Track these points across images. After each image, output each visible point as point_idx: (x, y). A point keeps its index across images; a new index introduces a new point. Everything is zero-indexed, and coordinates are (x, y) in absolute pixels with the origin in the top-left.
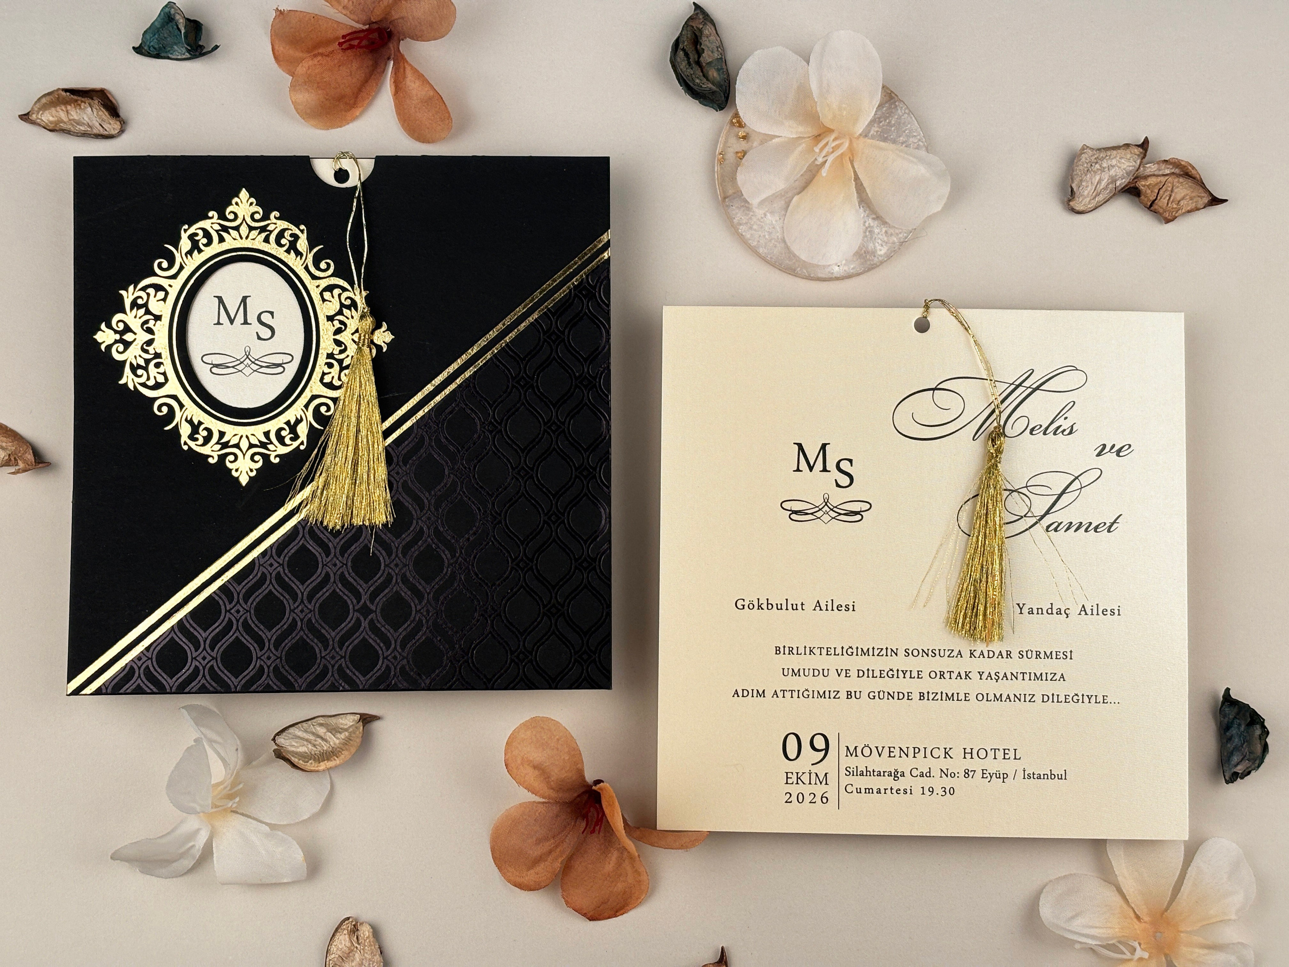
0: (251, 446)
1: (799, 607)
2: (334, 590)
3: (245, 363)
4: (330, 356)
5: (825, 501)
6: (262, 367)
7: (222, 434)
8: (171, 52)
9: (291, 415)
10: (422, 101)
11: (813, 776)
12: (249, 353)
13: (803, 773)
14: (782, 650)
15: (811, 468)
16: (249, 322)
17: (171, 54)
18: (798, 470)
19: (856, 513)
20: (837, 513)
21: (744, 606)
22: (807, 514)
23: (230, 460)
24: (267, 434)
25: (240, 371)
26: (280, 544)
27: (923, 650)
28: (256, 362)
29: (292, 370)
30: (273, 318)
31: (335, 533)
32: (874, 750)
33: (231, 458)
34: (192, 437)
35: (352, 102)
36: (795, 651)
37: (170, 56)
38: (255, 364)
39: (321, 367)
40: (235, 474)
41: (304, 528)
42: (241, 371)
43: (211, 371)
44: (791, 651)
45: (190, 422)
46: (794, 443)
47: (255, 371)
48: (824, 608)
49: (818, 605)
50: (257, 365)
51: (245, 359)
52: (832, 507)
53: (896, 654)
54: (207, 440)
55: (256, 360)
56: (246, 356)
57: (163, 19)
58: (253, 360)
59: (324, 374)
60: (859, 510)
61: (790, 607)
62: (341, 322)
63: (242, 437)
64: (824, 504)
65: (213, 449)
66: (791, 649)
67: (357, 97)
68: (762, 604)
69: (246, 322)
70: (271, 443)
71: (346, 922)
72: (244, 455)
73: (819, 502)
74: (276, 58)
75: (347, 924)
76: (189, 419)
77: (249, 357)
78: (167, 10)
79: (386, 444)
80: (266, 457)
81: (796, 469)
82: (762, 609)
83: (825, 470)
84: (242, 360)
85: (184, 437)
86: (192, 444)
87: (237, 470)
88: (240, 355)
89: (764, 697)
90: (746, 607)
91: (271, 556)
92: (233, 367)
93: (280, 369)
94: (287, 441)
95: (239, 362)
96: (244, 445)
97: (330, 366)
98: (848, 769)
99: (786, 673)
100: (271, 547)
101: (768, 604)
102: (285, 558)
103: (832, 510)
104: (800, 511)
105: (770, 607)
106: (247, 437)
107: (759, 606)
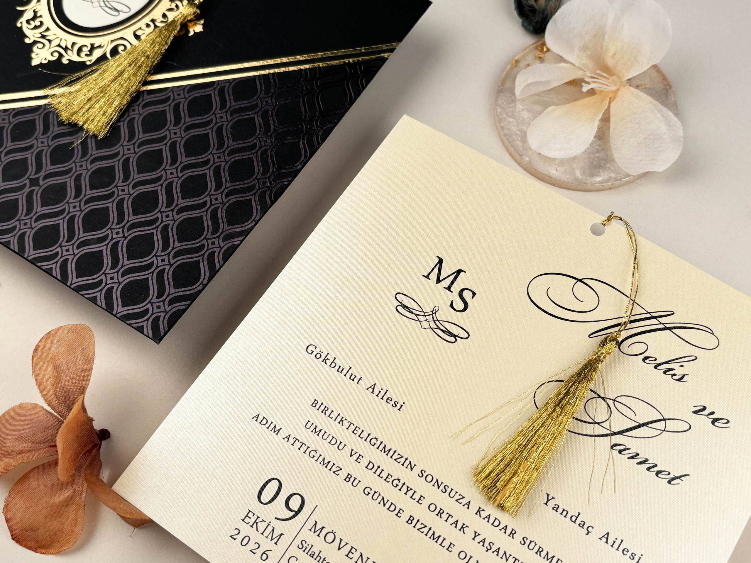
0: (59, 46)
1: (356, 380)
2: (27, 158)
4: (153, 21)
5: (433, 311)
7: (48, 29)
11: (270, 529)
13: (263, 521)
14: (318, 405)
15: (438, 281)
18: (427, 277)
19: (452, 335)
20: (437, 326)
21: (313, 352)
22: (412, 313)
23: (39, 47)
26: (21, 111)
27: (437, 481)
29: (123, 16)
31: (61, 123)
32: (337, 541)
33: (40, 45)
34: (28, 22)
36: (328, 413)
39: (142, 24)
40: (33, 55)
41: (45, 109)
44: (324, 411)
45: (35, 12)
46: (437, 256)
48: (376, 392)
49: (373, 387)
52: (435, 319)
53: (412, 469)
59: (140, 28)
60: (457, 335)
61: (349, 375)
62: (177, 6)
63: (58, 37)
64: (431, 313)
65: (34, 35)
66: (326, 409)
68: (328, 359)
72: (50, 48)
73: (428, 309)
76: (36, 11)
81: (426, 275)
82: (326, 363)
83: (449, 288)
85: (23, 19)
86: (25, 25)
87: (37, 54)
89: (277, 434)
90: (314, 354)
91: (9, 115)
94: (83, 54)
96: (55, 43)
97: (148, 25)
98: (303, 542)
99: (308, 426)
100: (14, 109)
101: (333, 362)
102: (15, 121)
103: (434, 321)
104: (408, 307)
105: (333, 365)
106: (61, 40)
107: (324, 359)
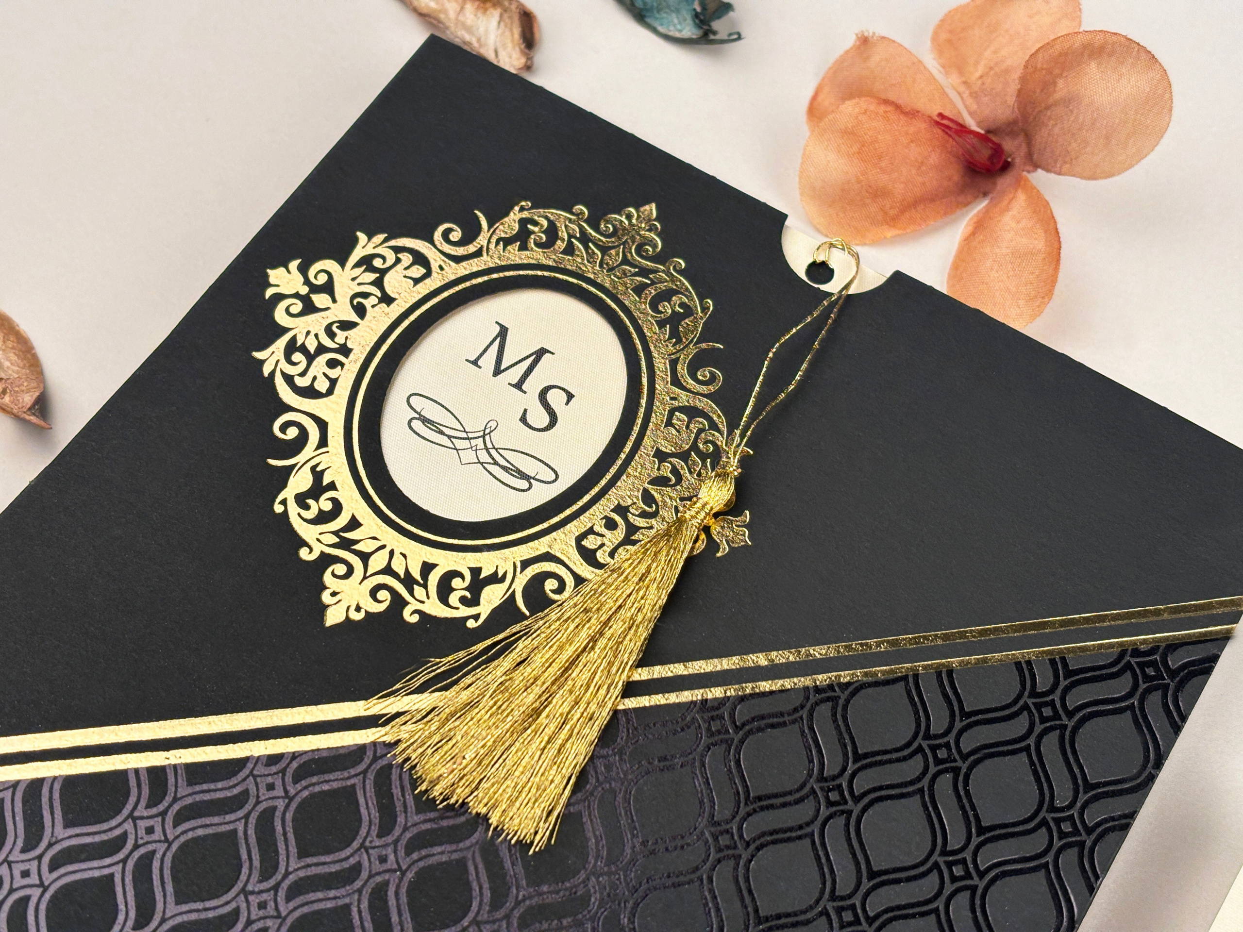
0: (388, 570)
2: (347, 907)
3: (474, 442)
4: (621, 510)
6: (496, 463)
7: (354, 524)
9: (488, 562)
12: (489, 433)
16: (524, 387)
23: (336, 572)
24: (427, 568)
25: (455, 449)
26: (313, 760)
28: (493, 452)
30: (567, 404)
31: (425, 803)
33: (341, 569)
34: (301, 500)
35: (892, 212)
38: (489, 453)
39: (594, 517)
40: (326, 597)
41: (375, 759)
42: (457, 450)
43: (410, 422)
45: (318, 475)
47: (479, 462)
50: (491, 456)
51: (479, 437)
54: (323, 518)
55: (494, 448)
56: (481, 433)
58: (489, 445)
59: (591, 531)
62: (675, 471)
63: (383, 547)
65: (321, 537)
67: (902, 212)
69: (519, 386)
70: (425, 586)
72: (365, 578)
76: (318, 469)
77: (487, 437)
79: (621, 707)
80: (398, 603)
84: (470, 435)
85: (289, 493)
86: (293, 510)
87: (334, 594)
88: (475, 426)
91: (283, 771)
92: (449, 437)
93: (524, 484)
94: (454, 599)
95: (464, 435)
96: (378, 562)
97: (611, 525)
100: (294, 756)
102: (302, 791)
106: (392, 553)
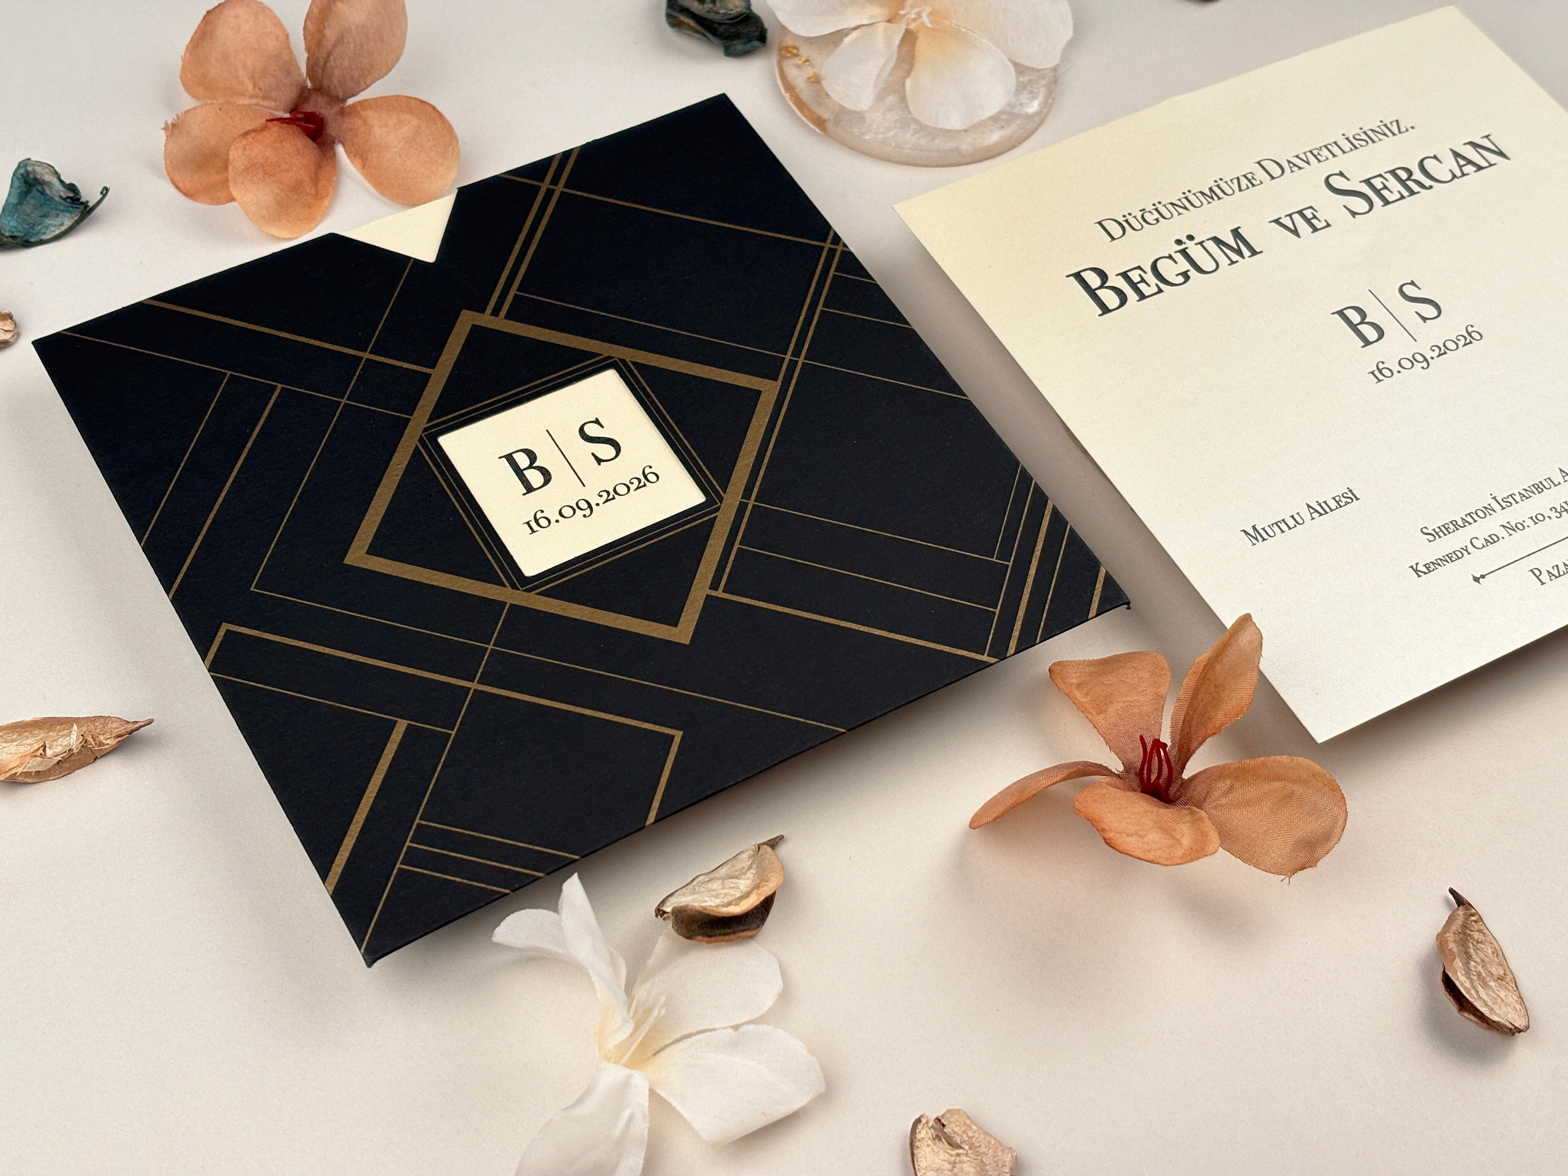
8: (43, 231)
10: (407, 142)
17: (44, 234)
37: (44, 237)
57: (19, 187)
71: (920, 1127)
74: (187, 194)
75: (922, 1128)
78: (22, 171)
